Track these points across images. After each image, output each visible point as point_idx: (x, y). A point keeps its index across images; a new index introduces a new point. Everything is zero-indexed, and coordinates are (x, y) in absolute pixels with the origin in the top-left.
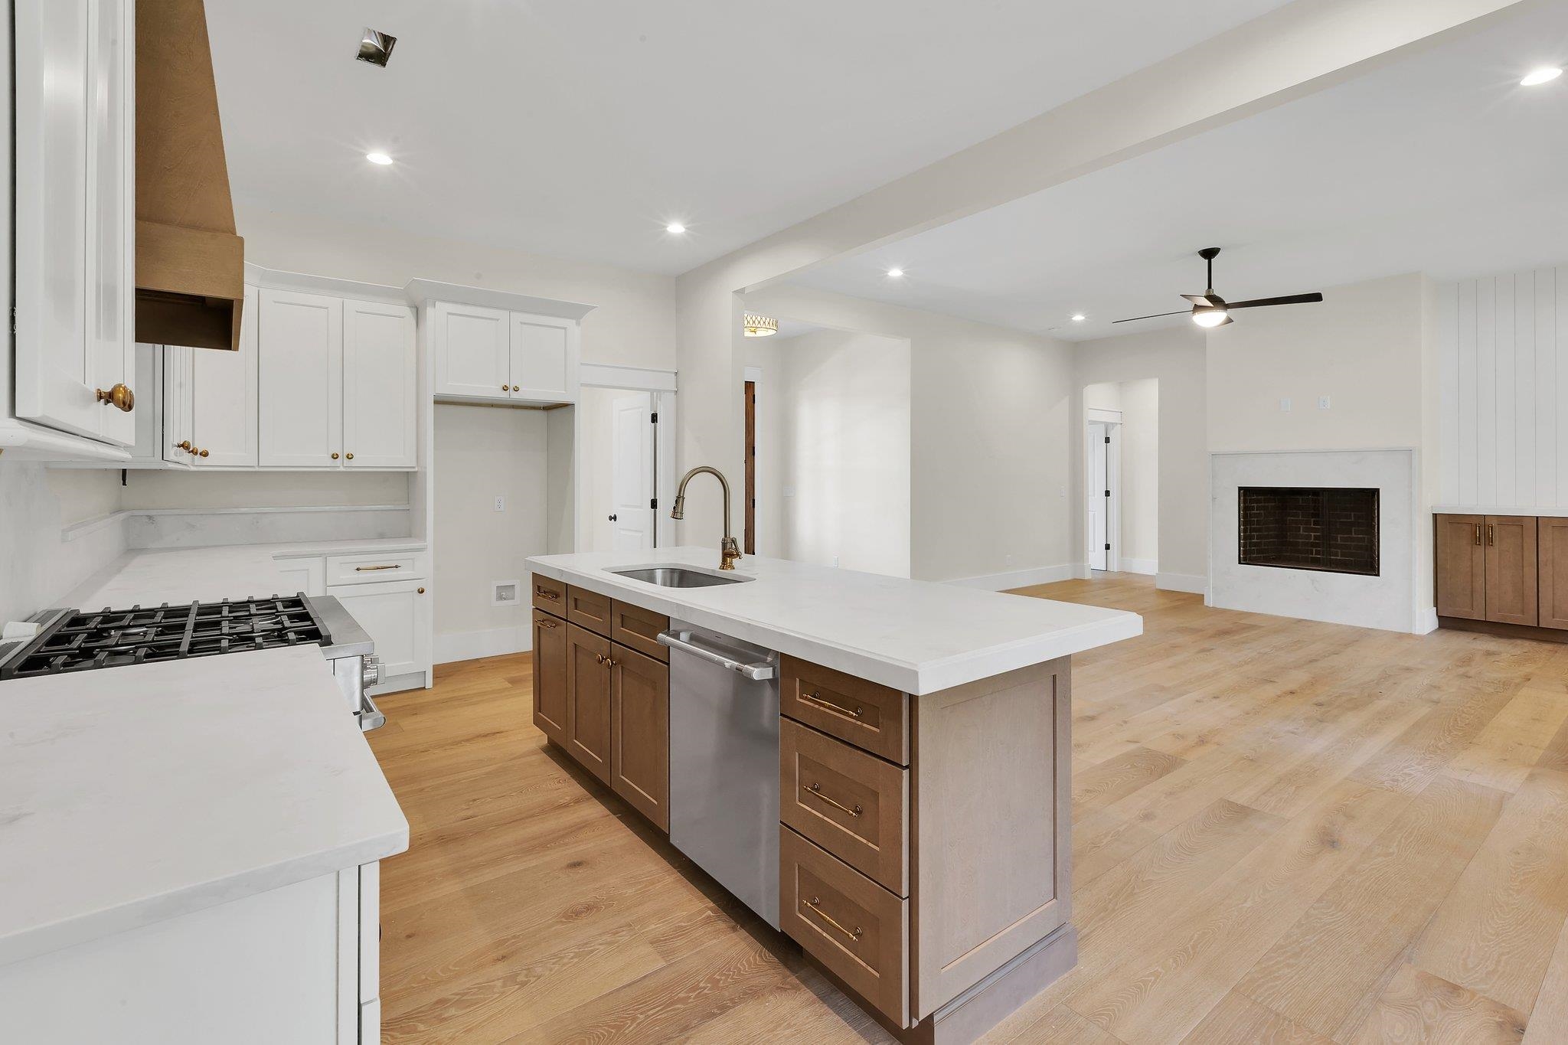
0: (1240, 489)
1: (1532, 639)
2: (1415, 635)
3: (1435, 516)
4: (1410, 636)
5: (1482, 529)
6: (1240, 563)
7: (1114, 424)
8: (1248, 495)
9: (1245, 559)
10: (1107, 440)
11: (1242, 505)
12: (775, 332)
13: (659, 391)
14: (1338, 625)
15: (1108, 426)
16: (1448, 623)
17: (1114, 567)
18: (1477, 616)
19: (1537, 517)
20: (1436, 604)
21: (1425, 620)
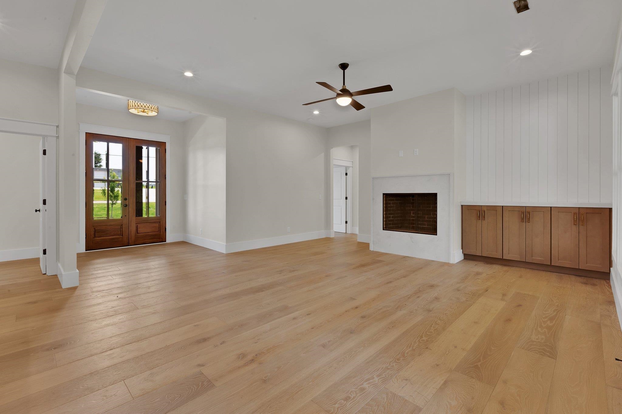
0: (384, 194)
1: (500, 264)
2: (451, 264)
3: (462, 206)
4: (448, 264)
5: (481, 212)
6: (383, 230)
7: (349, 167)
8: (388, 197)
9: (386, 228)
10: (346, 174)
11: (384, 202)
12: (156, 114)
13: (47, 136)
14: (420, 259)
15: (347, 168)
16: (468, 257)
17: (349, 232)
18: (479, 254)
19: (503, 206)
20: (462, 248)
21: (457, 256)
